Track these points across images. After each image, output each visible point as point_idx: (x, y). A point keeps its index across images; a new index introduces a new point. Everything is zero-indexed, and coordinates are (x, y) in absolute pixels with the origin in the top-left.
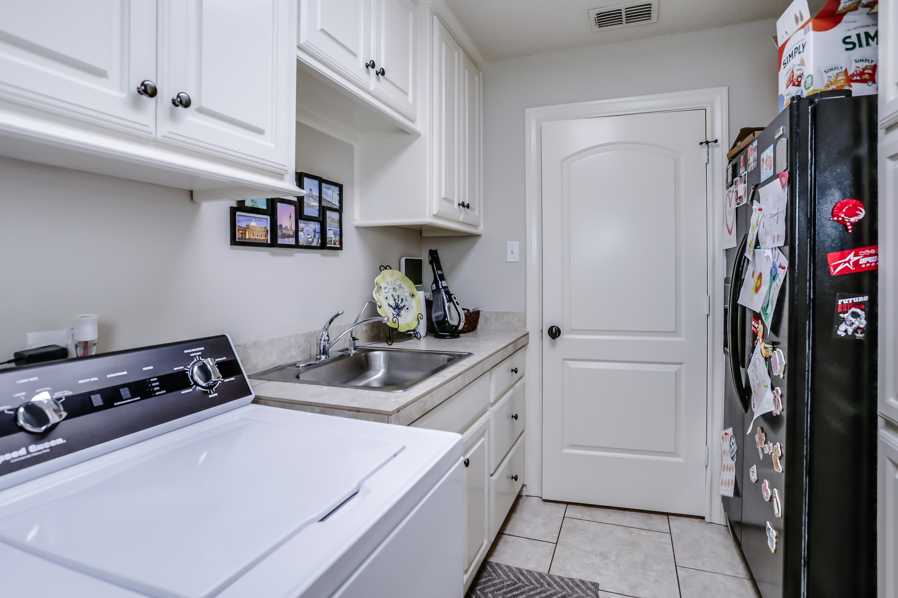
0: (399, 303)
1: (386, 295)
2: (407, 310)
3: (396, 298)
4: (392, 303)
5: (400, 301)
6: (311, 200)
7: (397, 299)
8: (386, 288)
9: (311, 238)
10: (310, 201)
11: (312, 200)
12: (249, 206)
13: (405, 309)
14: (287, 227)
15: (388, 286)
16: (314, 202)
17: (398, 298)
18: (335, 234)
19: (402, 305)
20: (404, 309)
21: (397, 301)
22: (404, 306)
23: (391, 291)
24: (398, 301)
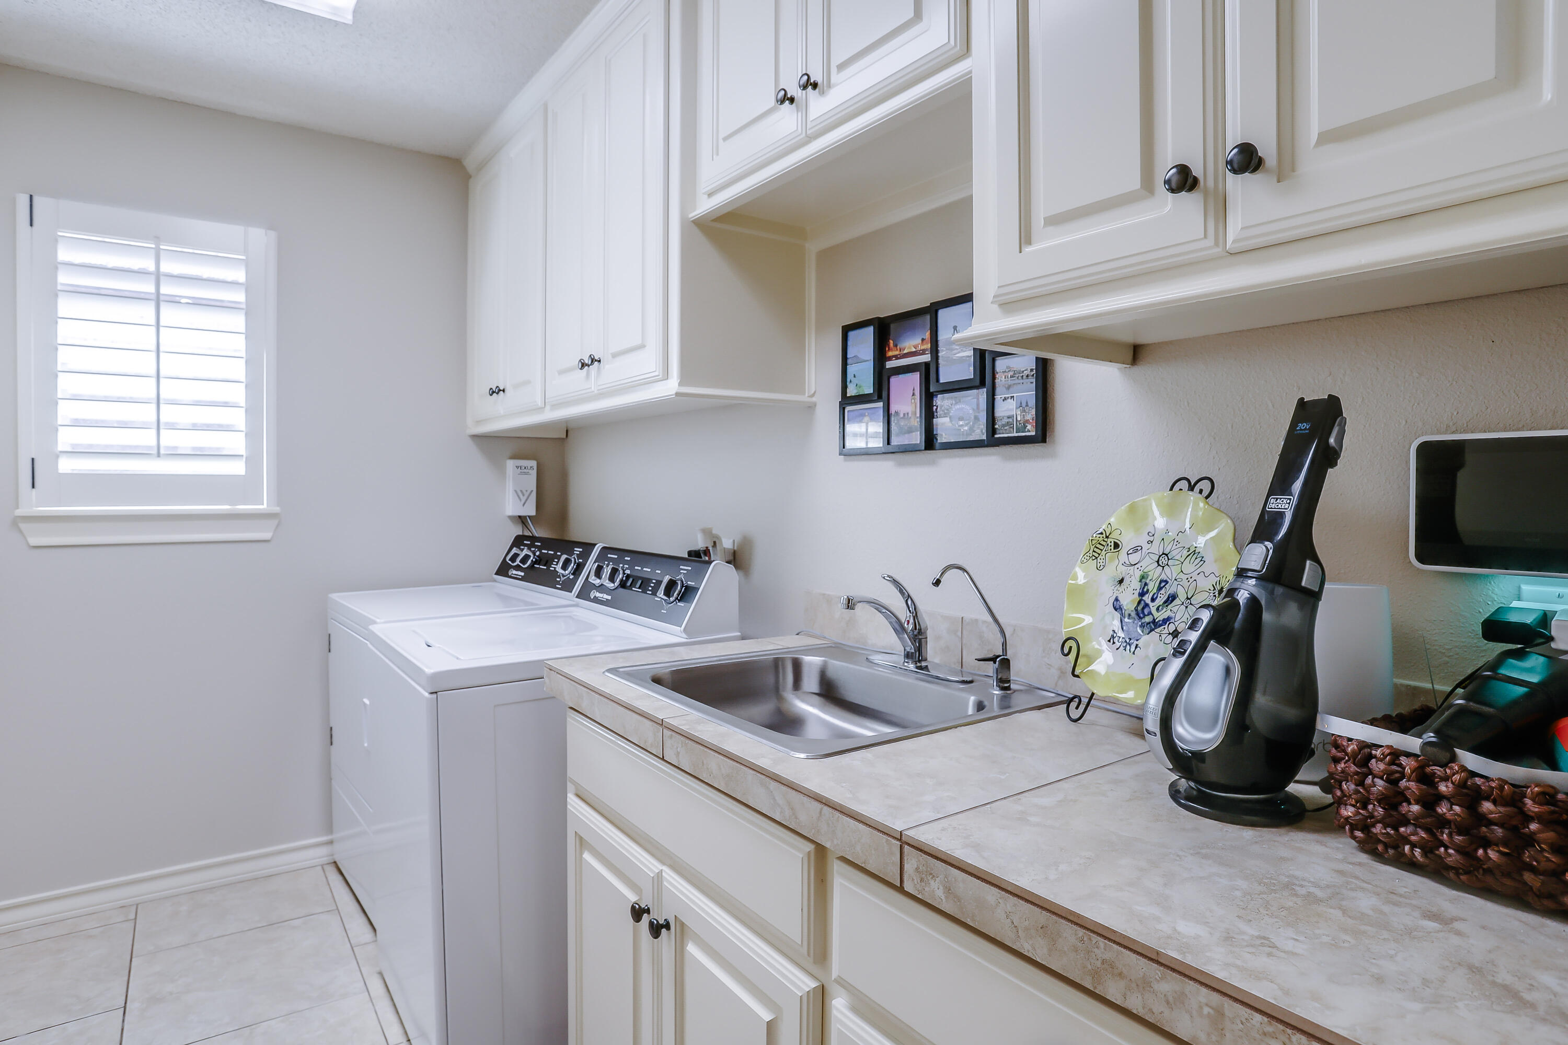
0: (1153, 607)
1: (1122, 571)
2: (1171, 637)
3: (1152, 587)
4: (1129, 600)
5: (1160, 601)
6: (957, 349)
7: (1155, 591)
8: (1136, 550)
9: (967, 425)
10: (955, 351)
11: (957, 347)
12: (853, 395)
13: (1166, 631)
14: (908, 414)
15: (1146, 546)
16: (964, 349)
17: (1160, 589)
18: (1024, 405)
19: (1160, 616)
20: (1158, 630)
21: (1147, 599)
22: (1166, 621)
23: (1148, 565)
24: (1153, 600)
